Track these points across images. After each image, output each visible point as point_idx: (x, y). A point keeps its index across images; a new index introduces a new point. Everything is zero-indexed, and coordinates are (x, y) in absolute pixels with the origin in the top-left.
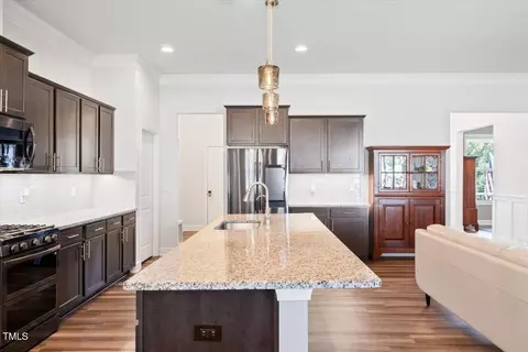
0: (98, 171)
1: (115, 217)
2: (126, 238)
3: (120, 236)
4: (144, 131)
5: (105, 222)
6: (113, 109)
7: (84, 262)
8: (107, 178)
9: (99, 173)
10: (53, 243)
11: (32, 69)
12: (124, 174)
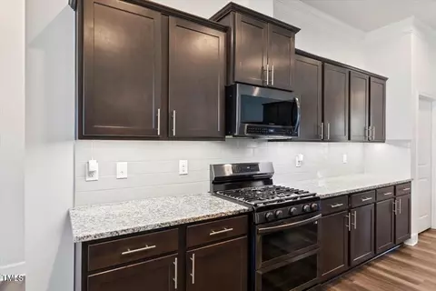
0: (367, 139)
1: (385, 188)
2: (399, 210)
3: (392, 207)
4: (421, 98)
5: (375, 192)
6: (385, 79)
7: (349, 232)
8: (378, 146)
9: (369, 141)
10: (313, 212)
11: (298, 46)
12: (397, 143)
